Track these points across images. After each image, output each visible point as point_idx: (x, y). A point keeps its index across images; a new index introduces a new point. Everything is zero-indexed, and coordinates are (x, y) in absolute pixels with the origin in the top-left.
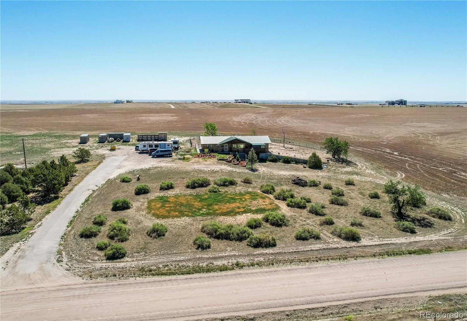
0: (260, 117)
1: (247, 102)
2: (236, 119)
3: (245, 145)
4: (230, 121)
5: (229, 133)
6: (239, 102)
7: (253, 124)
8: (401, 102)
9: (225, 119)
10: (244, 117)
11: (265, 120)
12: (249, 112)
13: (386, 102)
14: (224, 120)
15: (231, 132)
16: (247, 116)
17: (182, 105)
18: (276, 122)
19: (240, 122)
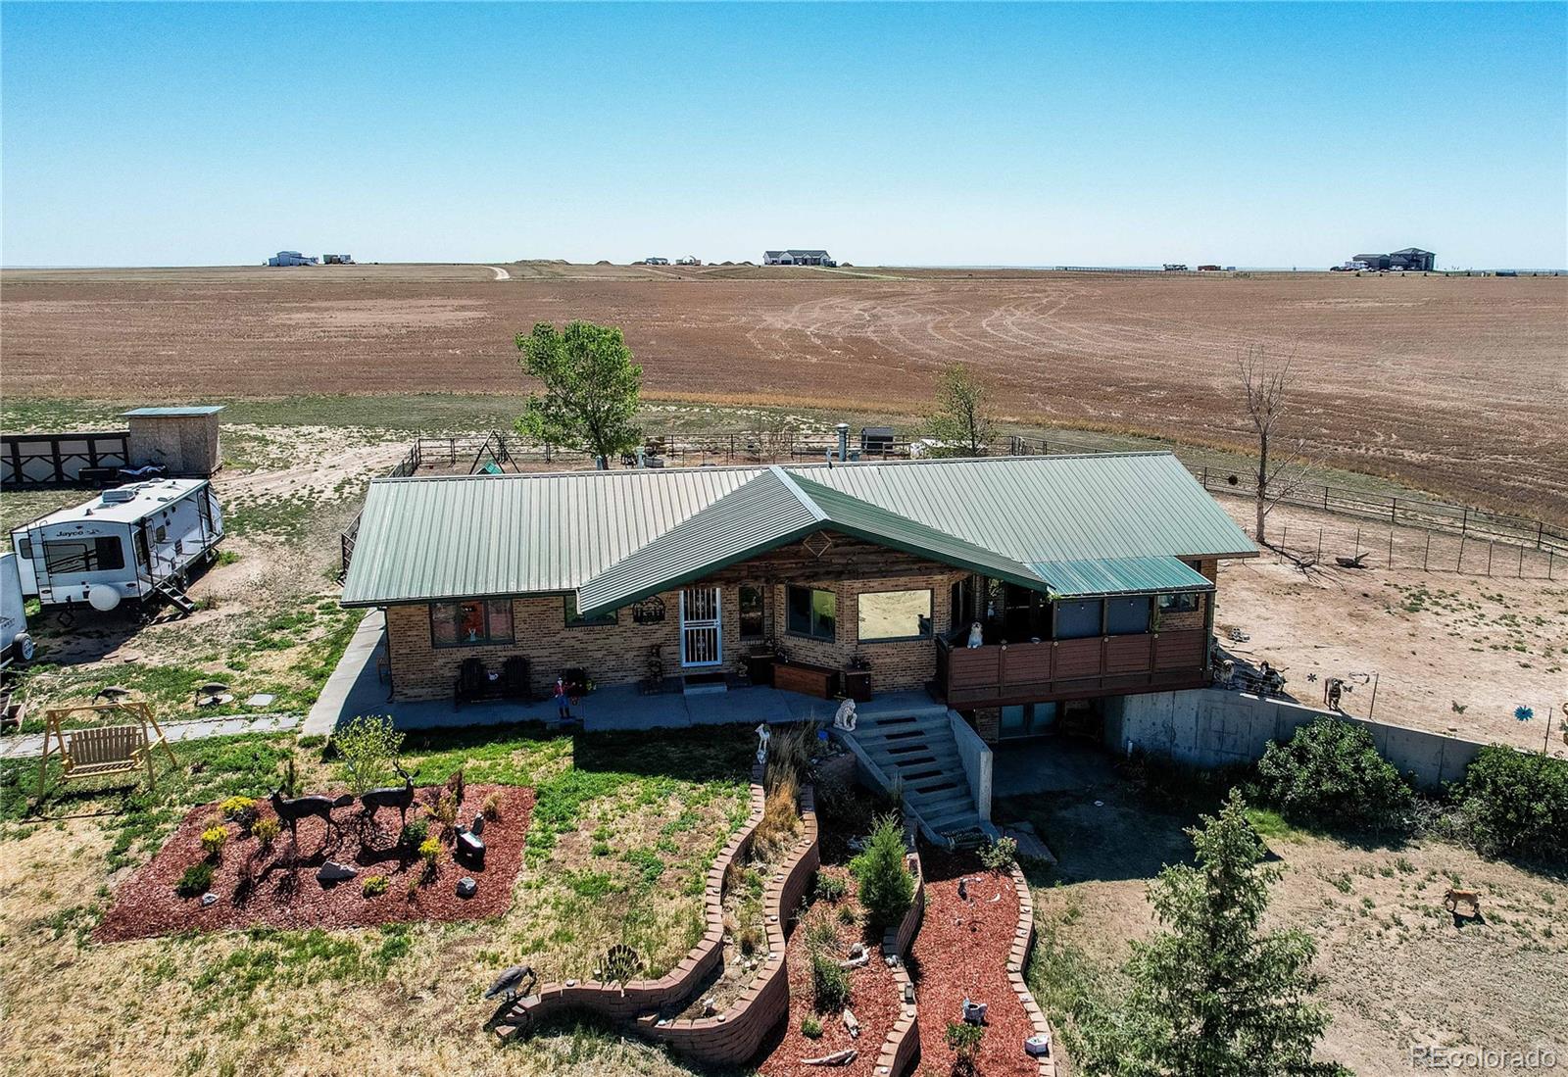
0: (891, 311)
1: (816, 262)
2: (778, 321)
3: (944, 595)
4: (747, 331)
5: (744, 398)
6: (783, 263)
7: (867, 341)
8: (1413, 260)
9: (725, 318)
10: (816, 313)
11: (924, 325)
12: (834, 293)
13: (1355, 259)
14: (718, 325)
15: (751, 391)
16: (831, 307)
17: (545, 269)
18: (984, 335)
19: (802, 335)
